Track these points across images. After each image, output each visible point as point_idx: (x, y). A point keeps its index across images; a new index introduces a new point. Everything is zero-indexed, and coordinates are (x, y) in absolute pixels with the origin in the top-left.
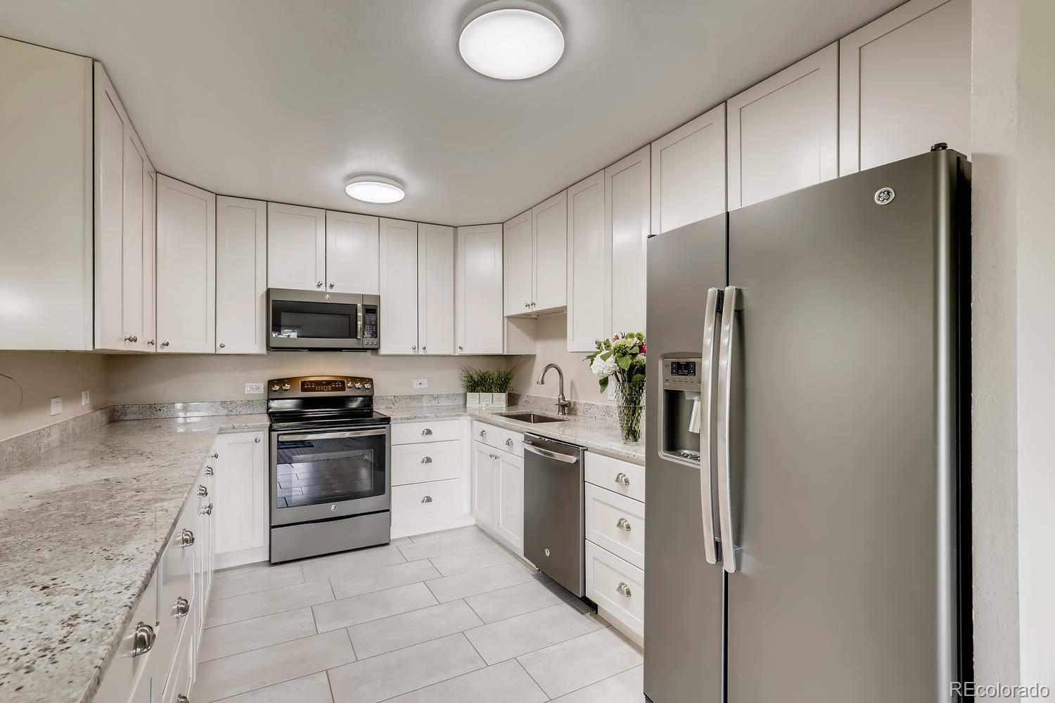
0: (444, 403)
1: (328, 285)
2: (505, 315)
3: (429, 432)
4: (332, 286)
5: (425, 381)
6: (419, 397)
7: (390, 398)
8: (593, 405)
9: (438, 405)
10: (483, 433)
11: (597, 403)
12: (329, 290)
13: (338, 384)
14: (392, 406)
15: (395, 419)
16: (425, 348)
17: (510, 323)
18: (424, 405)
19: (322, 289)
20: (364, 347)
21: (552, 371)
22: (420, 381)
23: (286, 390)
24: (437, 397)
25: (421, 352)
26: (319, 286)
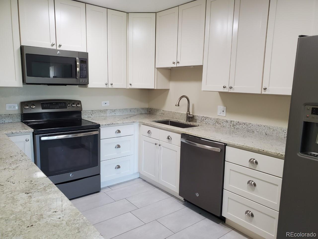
0: (118, 114)
1: (58, 45)
2: (156, 67)
3: (119, 131)
4: (60, 46)
5: (108, 102)
6: (105, 111)
7: (90, 112)
8: (208, 117)
9: (115, 115)
10: (149, 132)
11: (210, 117)
12: (58, 48)
13: (63, 105)
14: (91, 116)
15: (102, 125)
16: (112, 84)
17: (158, 71)
18: (108, 115)
19: (54, 47)
20: (80, 83)
21: (184, 99)
22: (106, 102)
23: (33, 108)
24: (114, 111)
25: (110, 86)
26: (53, 45)
